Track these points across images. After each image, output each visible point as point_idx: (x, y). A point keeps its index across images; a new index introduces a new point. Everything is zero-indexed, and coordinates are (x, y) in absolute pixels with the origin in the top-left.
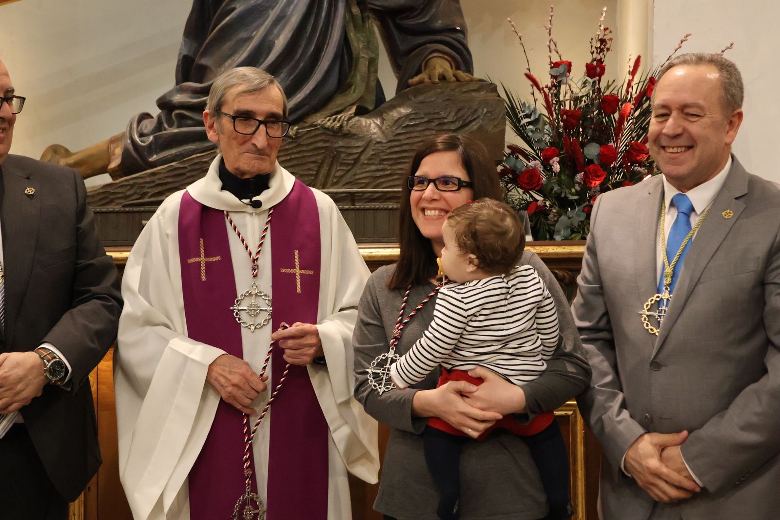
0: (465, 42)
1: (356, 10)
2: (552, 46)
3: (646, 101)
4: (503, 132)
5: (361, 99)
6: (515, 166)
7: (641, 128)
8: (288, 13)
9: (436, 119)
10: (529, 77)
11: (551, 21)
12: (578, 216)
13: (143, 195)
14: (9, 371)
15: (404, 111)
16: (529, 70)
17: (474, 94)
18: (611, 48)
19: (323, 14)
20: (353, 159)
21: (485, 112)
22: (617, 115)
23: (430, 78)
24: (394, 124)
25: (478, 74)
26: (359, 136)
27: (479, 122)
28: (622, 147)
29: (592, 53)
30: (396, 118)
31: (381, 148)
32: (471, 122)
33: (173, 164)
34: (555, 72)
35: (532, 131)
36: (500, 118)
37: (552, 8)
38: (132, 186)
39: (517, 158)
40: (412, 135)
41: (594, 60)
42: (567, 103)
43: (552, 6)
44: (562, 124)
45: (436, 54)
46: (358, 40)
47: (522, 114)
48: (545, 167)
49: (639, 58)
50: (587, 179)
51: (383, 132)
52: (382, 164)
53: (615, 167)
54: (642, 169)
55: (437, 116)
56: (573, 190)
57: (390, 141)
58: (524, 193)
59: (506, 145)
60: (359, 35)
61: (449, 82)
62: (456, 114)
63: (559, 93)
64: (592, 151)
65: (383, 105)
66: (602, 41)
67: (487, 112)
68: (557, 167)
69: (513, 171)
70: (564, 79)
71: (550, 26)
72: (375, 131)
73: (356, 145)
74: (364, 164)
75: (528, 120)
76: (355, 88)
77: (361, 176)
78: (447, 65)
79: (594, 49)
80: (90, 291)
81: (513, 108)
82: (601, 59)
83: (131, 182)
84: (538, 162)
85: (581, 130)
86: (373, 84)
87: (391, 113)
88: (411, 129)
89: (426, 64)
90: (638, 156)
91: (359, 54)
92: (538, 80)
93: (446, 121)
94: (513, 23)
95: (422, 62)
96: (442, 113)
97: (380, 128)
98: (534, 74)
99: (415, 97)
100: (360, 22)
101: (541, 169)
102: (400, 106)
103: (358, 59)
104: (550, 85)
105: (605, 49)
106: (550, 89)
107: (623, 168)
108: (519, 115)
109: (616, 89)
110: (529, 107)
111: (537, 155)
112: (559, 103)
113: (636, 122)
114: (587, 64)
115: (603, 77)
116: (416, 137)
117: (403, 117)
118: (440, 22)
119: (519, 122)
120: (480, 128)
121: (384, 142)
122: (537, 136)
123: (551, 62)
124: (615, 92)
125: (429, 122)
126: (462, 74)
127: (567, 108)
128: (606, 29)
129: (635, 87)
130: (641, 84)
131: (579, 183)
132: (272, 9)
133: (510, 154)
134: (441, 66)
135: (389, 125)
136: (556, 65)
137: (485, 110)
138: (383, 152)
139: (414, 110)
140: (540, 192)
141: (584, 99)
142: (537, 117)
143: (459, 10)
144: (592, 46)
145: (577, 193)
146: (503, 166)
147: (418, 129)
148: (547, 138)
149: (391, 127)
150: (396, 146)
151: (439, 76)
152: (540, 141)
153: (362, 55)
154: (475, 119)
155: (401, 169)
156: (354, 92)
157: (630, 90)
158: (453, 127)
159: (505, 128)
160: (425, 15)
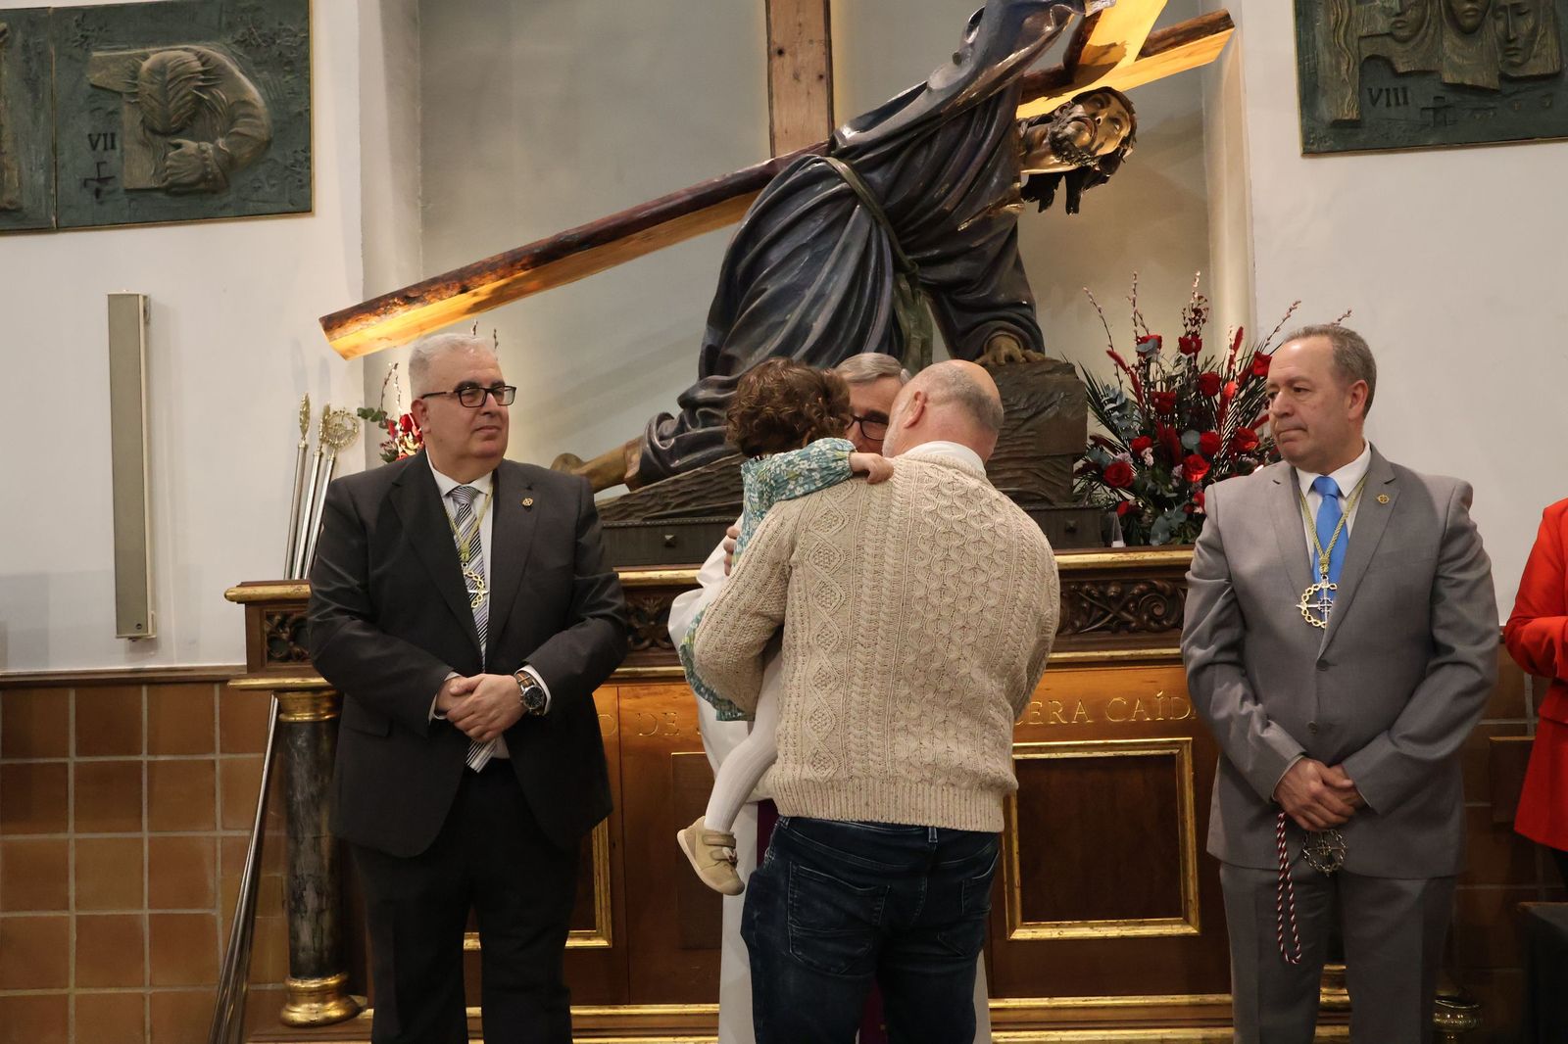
0: (1033, 318)
1: (905, 286)
2: (1138, 318)
3: (1252, 380)
4: (1085, 419)
6: (1100, 460)
7: (1247, 411)
8: (828, 291)
10: (1112, 354)
11: (1135, 290)
12: (1177, 517)
13: (667, 505)
16: (1112, 347)
17: (1048, 376)
18: (1208, 319)
19: (868, 291)
22: (1218, 397)
23: (995, 360)
25: (1052, 351)
27: (1054, 409)
28: (1226, 435)
29: (1186, 326)
32: (1046, 408)
33: (699, 469)
34: (1143, 348)
35: (1118, 418)
36: (1080, 405)
37: (1136, 275)
38: (653, 495)
39: (1102, 450)
41: (1188, 333)
42: (1158, 385)
43: (1136, 272)
44: (1153, 409)
45: (1000, 333)
46: (909, 320)
47: (1105, 399)
48: (1135, 460)
49: (1241, 329)
50: (1186, 473)
53: (1218, 459)
54: (1251, 460)
56: (1170, 487)
58: (1111, 491)
59: (1088, 435)
60: (909, 314)
61: (1017, 363)
62: (1028, 399)
63: (1148, 372)
64: (1191, 439)
66: (1197, 311)
67: (1065, 396)
68: (1150, 460)
69: (1097, 466)
70: (1154, 357)
71: (1134, 295)
75: (1113, 405)
78: (1014, 345)
79: (1187, 320)
81: (1094, 392)
82: (1197, 331)
83: (652, 492)
84: (1127, 454)
85: (1176, 415)
89: (988, 344)
90: (1246, 443)
91: (910, 335)
92: (1123, 358)
94: (1090, 293)
95: (984, 342)
98: (1117, 351)
100: (910, 298)
101: (1131, 462)
103: (908, 342)
104: (1137, 364)
105: (1201, 321)
106: (1137, 369)
107: (1228, 459)
108: (1103, 400)
109: (1217, 366)
110: (1114, 390)
111: (1125, 446)
112: (1151, 385)
113: (1241, 407)
114: (1180, 338)
115: (1199, 353)
118: (1003, 295)
119: (1103, 408)
120: (1058, 415)
122: (1125, 424)
123: (1138, 338)
124: (1215, 370)
126: (1030, 352)
127: (1159, 390)
128: (1200, 298)
129: (1238, 364)
130: (1245, 361)
131: (1177, 478)
132: (809, 288)
133: (1092, 446)
134: (1006, 345)
136: (1144, 340)
137: (1062, 395)
140: (1130, 490)
141: (1178, 379)
142: (1123, 402)
143: (1025, 283)
144: (1184, 318)
145: (1175, 490)
146: (1086, 460)
148: (1137, 426)
151: (1006, 357)
152: (1128, 429)
153: (913, 336)
154: (1050, 406)
157: (1233, 367)
158: (1025, 415)
159: (1086, 416)
160: (985, 289)
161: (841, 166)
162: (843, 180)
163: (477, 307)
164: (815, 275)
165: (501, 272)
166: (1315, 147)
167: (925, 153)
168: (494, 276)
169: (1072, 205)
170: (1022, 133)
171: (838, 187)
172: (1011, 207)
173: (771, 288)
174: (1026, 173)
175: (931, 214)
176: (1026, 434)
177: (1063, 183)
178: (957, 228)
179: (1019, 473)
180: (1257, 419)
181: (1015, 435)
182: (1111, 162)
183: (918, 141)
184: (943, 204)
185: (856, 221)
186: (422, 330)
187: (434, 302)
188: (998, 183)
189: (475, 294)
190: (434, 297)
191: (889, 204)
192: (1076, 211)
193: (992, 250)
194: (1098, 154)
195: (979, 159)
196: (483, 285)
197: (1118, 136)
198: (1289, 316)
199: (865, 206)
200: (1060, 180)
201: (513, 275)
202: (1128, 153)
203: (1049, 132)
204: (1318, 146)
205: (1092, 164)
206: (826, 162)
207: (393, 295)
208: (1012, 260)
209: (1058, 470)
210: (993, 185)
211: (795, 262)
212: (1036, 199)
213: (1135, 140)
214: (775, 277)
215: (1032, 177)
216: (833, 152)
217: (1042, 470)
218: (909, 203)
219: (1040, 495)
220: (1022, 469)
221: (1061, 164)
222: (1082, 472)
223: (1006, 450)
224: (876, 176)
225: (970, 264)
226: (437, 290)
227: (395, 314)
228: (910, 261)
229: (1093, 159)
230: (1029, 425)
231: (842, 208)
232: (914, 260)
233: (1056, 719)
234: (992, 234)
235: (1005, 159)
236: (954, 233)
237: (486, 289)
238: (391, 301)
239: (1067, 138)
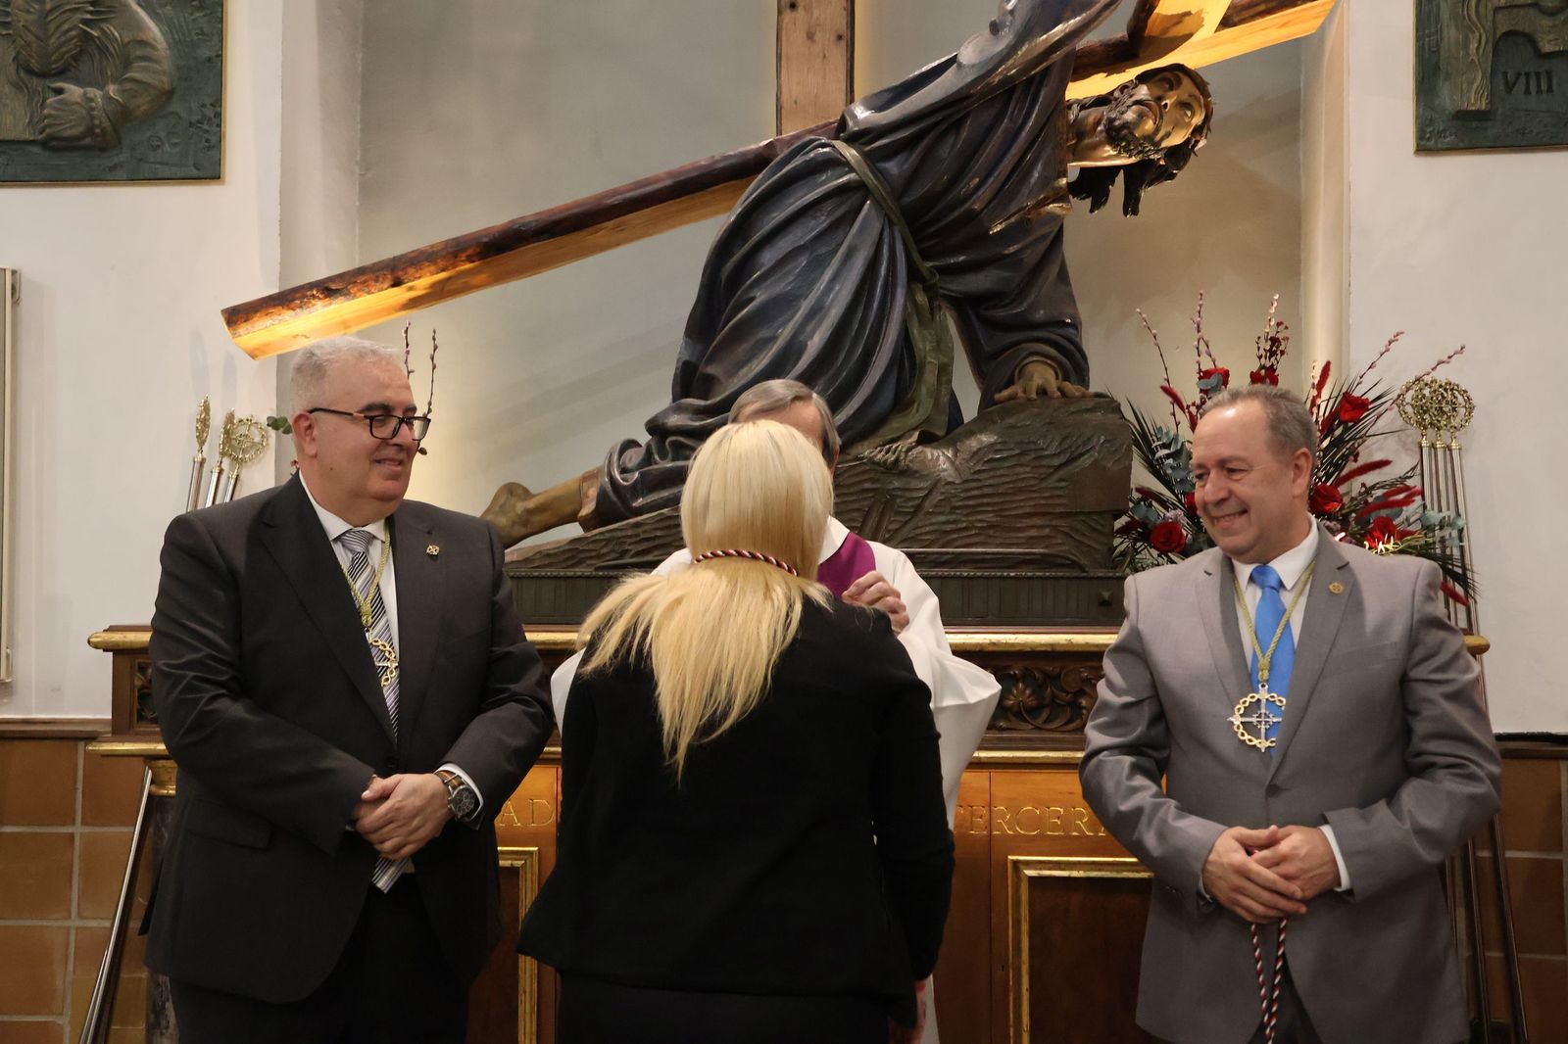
0: (1078, 340)
1: (921, 298)
2: (1203, 346)
3: (1339, 426)
4: (1128, 470)
5: (927, 420)
6: (1147, 517)
7: (1330, 465)
8: (827, 303)
9: (1031, 450)
10: (1168, 391)
11: (1199, 313)
13: (623, 554)
14: (403, 800)
15: (986, 439)
16: (1168, 381)
17: (1088, 416)
18: (1288, 350)
19: (875, 305)
20: (913, 506)
21: (1102, 441)
23: (1025, 392)
24: (972, 456)
25: (1095, 386)
26: (924, 473)
27: (1092, 456)
30: (975, 449)
31: (953, 491)
32: (1082, 455)
33: (665, 511)
34: (1205, 383)
35: (1172, 468)
36: (1123, 450)
37: (1201, 295)
38: (608, 541)
39: (1150, 505)
40: (998, 473)
41: (1263, 367)
43: (1202, 291)
45: (1035, 358)
46: (924, 340)
47: (1157, 443)
48: (1191, 519)
49: (1328, 364)
51: (956, 469)
52: (954, 513)
54: (1333, 524)
55: (1033, 447)
57: (967, 481)
58: (1159, 555)
59: (1132, 486)
60: (925, 332)
61: (1051, 398)
62: (1060, 444)
65: (959, 430)
66: (1275, 341)
67: (1106, 441)
69: (1143, 524)
71: (1199, 319)
72: (945, 467)
73: (919, 486)
74: (929, 513)
75: (1167, 451)
76: (919, 405)
77: (923, 530)
78: (1050, 374)
79: (1262, 352)
80: (509, 690)
81: (1144, 435)
82: (1273, 365)
83: (607, 536)
86: (945, 399)
87: (968, 442)
88: (996, 464)
89: (1020, 372)
90: (1326, 504)
91: (925, 358)
92: (1180, 395)
93: (1046, 453)
94: (1144, 316)
95: (1015, 368)
96: (1040, 442)
97: (953, 463)
98: (1175, 386)
99: (1002, 419)
100: (929, 316)
101: (1184, 521)
102: (981, 432)
103: (923, 366)
104: (1198, 402)
105: (1278, 352)
108: (1154, 445)
110: (1167, 433)
111: (1180, 502)
113: (1325, 456)
114: (1252, 372)
116: (1002, 476)
117: (984, 447)
118: (1042, 312)
119: (1154, 454)
120: (1096, 463)
121: (957, 482)
122: (1180, 475)
123: (1200, 370)
125: (1022, 454)
126: (1068, 386)
128: (1279, 324)
129: (1323, 405)
130: (1331, 402)
132: (805, 299)
133: (1139, 500)
134: (1041, 375)
135: (964, 459)
136: (1205, 375)
137: (1103, 439)
138: (956, 496)
139: (1000, 437)
142: (1179, 448)
143: (1071, 298)
144: (1259, 348)
146: (1130, 516)
147: (1006, 464)
149: (967, 461)
150: (973, 489)
151: (1038, 389)
152: (1183, 482)
153: (929, 359)
154: (1087, 452)
155: (981, 521)
156: (917, 411)
158: (1056, 462)
159: (1131, 465)
160: (1021, 303)
161: (850, 153)
162: (852, 170)
163: (413, 303)
164: (814, 282)
165: (441, 263)
166: (1431, 144)
167: (951, 140)
168: (433, 268)
169: (1131, 205)
170: (1072, 117)
171: (845, 179)
172: (1053, 207)
173: (761, 297)
174: (1074, 168)
175: (956, 214)
176: (1058, 484)
177: (1120, 178)
178: (988, 231)
179: (1047, 531)
180: (1344, 473)
181: (1044, 485)
182: (1180, 155)
183: (944, 126)
184: (972, 201)
185: (865, 219)
186: (347, 327)
187: (361, 296)
188: (1038, 178)
189: (411, 289)
190: (359, 290)
191: (907, 200)
192: (1135, 212)
193: (1031, 257)
194: (1164, 144)
195: (1015, 150)
196: (420, 277)
197: (1189, 124)
198: (1388, 350)
199: (877, 203)
200: (1117, 174)
201: (455, 267)
202: (1201, 144)
203: (1105, 117)
204: (1436, 142)
205: (1157, 156)
206: (834, 147)
207: (311, 286)
208: (1053, 271)
209: (1094, 529)
210: (1033, 181)
211: (789, 267)
212: (1087, 197)
213: (1209, 129)
214: (764, 285)
215: (1083, 170)
216: (842, 135)
217: (1071, 528)
218: (929, 201)
219: (1068, 559)
220: (1048, 526)
221: (1117, 156)
222: (1124, 531)
223: (1032, 503)
224: (892, 167)
225: (1006, 274)
226: (364, 282)
227: (312, 309)
228: (928, 268)
229: (1157, 152)
230: (1061, 473)
231: (849, 203)
232: (936, 268)
233: (1079, 829)
234: (1030, 239)
235: (1048, 150)
236: (983, 237)
237: (423, 282)
238: (309, 293)
239: (1126, 125)
